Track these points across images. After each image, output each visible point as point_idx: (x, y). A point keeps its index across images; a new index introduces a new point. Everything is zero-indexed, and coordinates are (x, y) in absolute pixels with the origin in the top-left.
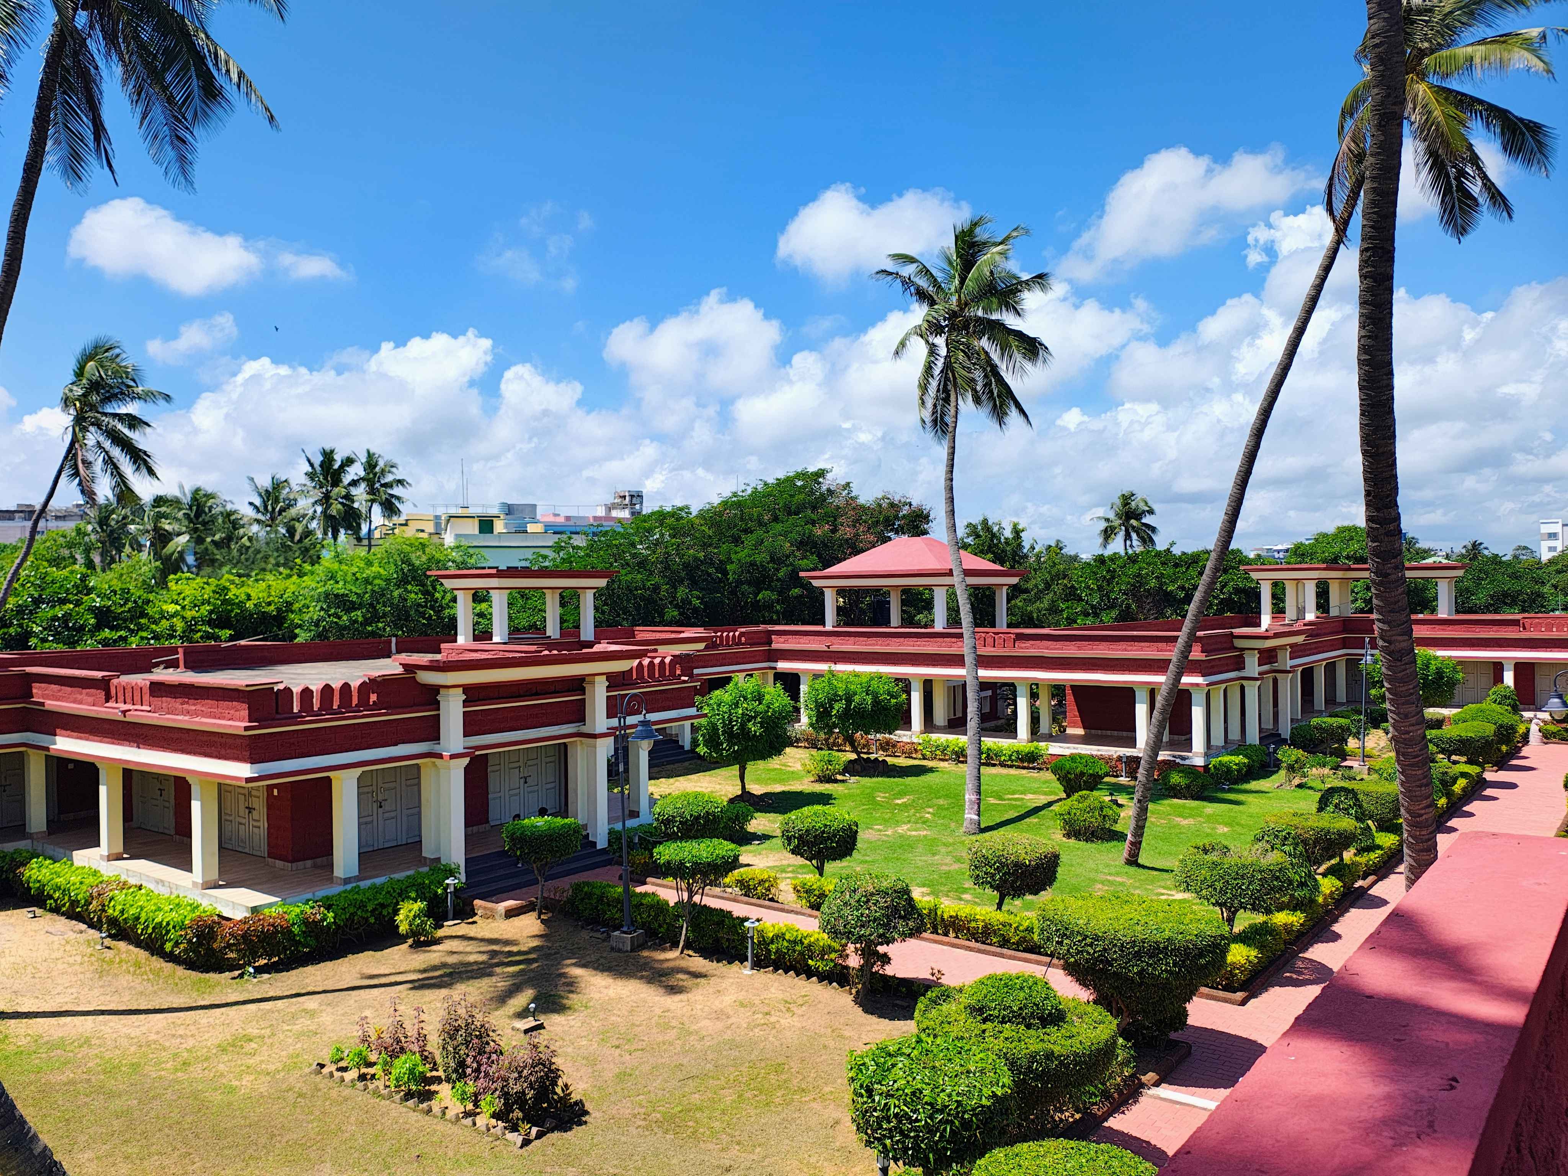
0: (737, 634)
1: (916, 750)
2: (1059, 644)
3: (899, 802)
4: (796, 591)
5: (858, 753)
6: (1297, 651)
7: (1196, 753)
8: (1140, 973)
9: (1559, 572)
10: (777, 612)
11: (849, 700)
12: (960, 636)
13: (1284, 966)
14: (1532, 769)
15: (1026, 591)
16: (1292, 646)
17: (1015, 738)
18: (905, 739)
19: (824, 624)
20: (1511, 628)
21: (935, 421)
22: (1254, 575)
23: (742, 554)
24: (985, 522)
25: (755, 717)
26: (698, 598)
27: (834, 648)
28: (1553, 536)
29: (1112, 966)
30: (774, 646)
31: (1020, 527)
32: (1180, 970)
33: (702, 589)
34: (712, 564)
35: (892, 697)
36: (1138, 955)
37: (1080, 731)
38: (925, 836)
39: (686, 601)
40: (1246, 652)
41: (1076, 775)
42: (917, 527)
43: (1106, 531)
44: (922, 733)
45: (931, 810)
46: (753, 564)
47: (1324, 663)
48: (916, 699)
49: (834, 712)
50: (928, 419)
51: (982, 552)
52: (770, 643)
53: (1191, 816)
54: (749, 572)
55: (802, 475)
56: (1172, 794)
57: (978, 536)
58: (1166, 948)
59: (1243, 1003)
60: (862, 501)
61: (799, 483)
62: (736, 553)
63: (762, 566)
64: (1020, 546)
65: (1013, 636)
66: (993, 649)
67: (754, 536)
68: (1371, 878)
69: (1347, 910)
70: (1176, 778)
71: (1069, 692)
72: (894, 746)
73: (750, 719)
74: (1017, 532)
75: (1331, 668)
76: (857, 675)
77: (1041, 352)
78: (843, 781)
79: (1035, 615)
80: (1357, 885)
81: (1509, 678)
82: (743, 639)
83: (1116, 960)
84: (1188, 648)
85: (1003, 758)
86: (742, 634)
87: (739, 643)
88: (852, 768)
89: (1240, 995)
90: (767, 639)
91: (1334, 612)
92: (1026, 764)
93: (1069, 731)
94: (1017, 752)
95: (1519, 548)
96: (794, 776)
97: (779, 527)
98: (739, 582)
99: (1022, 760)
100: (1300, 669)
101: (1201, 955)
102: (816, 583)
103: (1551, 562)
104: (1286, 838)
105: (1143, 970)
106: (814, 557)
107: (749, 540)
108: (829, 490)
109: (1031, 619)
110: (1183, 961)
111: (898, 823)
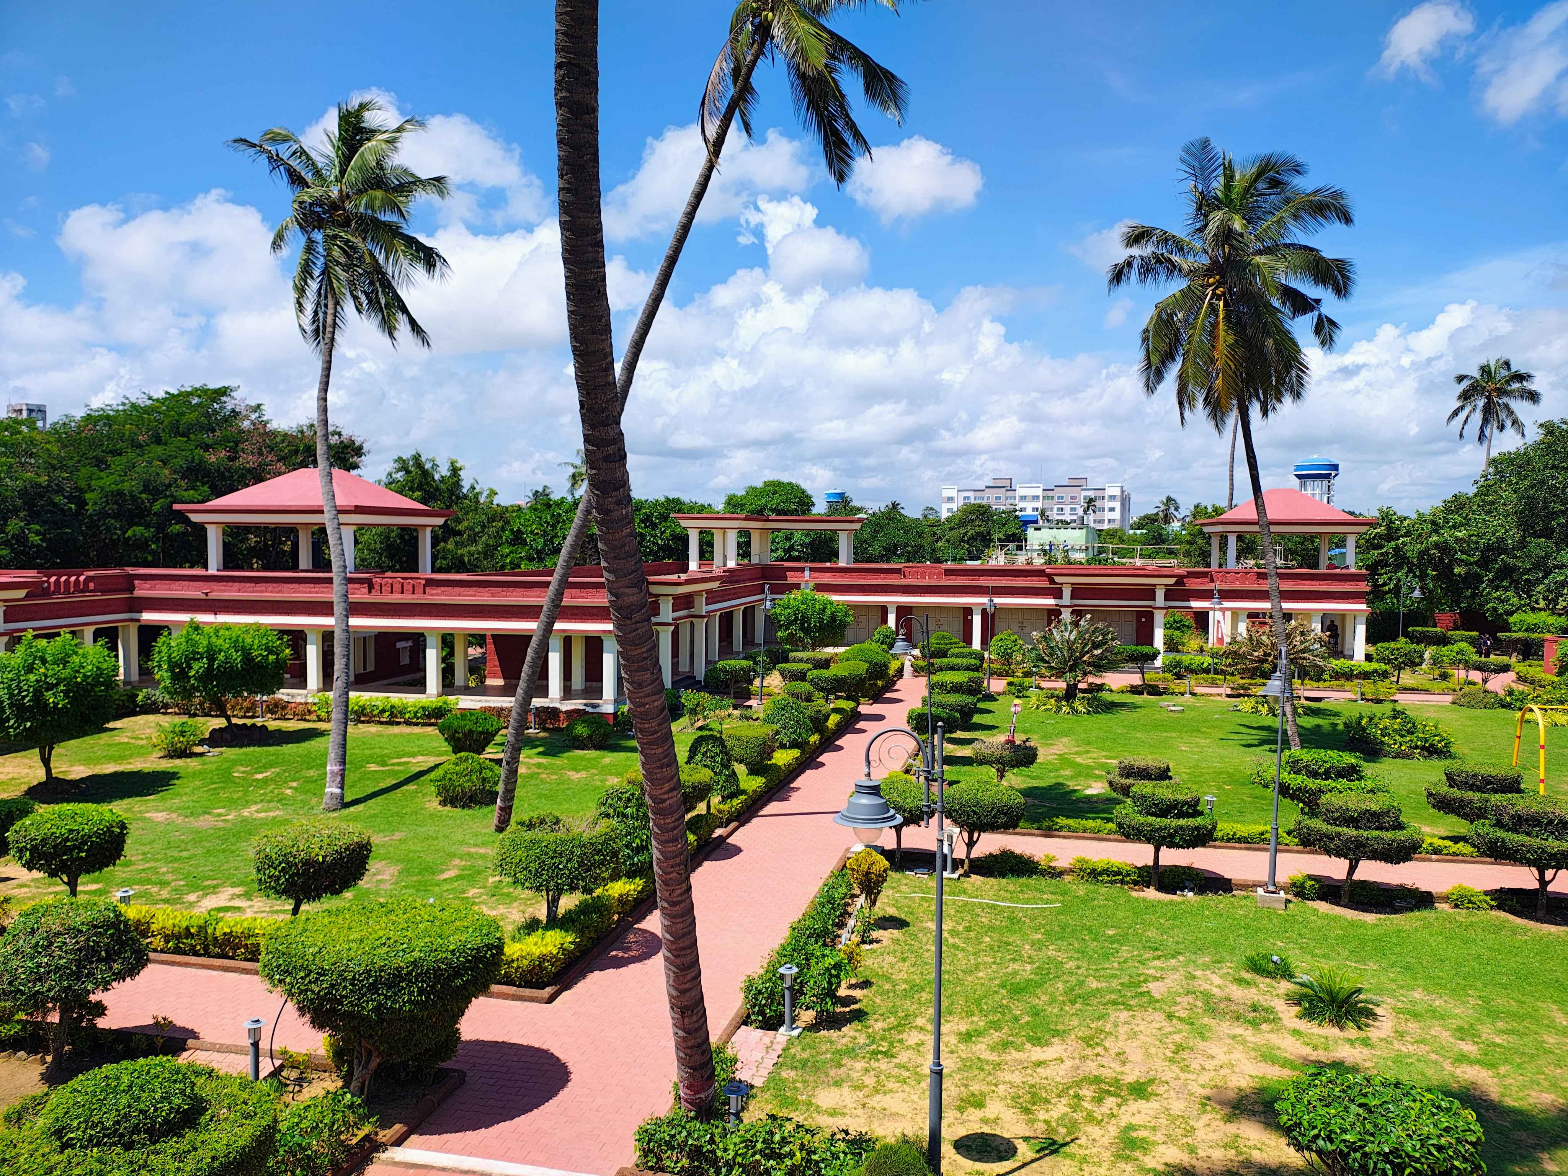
0: (82, 578)
1: (309, 711)
2: (471, 591)
3: (260, 776)
4: (177, 528)
5: (228, 719)
6: (712, 597)
7: (606, 702)
8: (376, 1009)
9: (951, 529)
10: (152, 552)
11: (212, 659)
12: (330, 581)
13: (613, 943)
14: (900, 701)
15: (459, 533)
16: (708, 592)
17: (424, 692)
18: (299, 700)
19: (206, 567)
20: (894, 576)
21: (316, 331)
22: (684, 523)
23: (107, 481)
24: (417, 458)
25: (57, 684)
26: (37, 533)
27: (214, 595)
28: (950, 499)
29: (341, 1004)
30: (138, 593)
31: (458, 465)
32: (427, 998)
33: (44, 523)
34: (60, 490)
35: (271, 652)
36: (373, 988)
37: (500, 682)
38: (274, 818)
39: (21, 538)
40: (661, 598)
41: (464, 734)
42: (345, 460)
43: (574, 476)
44: (319, 691)
45: (295, 784)
46: (120, 493)
47: (743, 607)
48: (313, 654)
49: (192, 673)
50: (309, 328)
51: (412, 489)
52: (131, 589)
53: (585, 768)
54: (116, 503)
55: (202, 392)
56: (577, 744)
57: (408, 472)
58: (409, 973)
59: (551, 1000)
60: (273, 426)
61: (195, 401)
62: (100, 478)
63: (132, 496)
64: (457, 484)
65: (423, 582)
66: (400, 596)
67: (124, 459)
68: (733, 825)
69: (700, 864)
70: (581, 730)
71: (489, 640)
72: (284, 708)
73: (50, 687)
74: (455, 471)
75: (749, 613)
76: (228, 627)
77: (438, 264)
78: (202, 755)
79: (466, 559)
80: (715, 835)
81: (892, 619)
82: (91, 585)
83: (346, 997)
84: (559, 594)
85: (407, 716)
86: (89, 579)
87: (85, 590)
88: (217, 739)
89: (549, 990)
90: (129, 584)
91: (755, 560)
92: (433, 721)
93: (489, 682)
94: (423, 708)
95: (928, 509)
96: (140, 751)
97: (159, 450)
98: (103, 515)
99: (429, 717)
100: (719, 613)
101: (457, 974)
102: (195, 518)
103: (948, 520)
104: (629, 800)
105: (380, 1004)
106: (206, 488)
107: (117, 463)
108: (233, 411)
109: (462, 562)
110: (433, 987)
111: (247, 804)
